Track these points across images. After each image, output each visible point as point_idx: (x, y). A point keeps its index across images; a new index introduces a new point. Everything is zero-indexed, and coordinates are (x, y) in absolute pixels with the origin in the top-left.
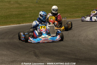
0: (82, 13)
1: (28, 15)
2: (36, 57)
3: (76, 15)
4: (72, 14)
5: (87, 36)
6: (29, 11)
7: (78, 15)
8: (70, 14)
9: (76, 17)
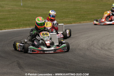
0: (73, 18)
1: (11, 19)
2: (20, 68)
3: (66, 21)
4: (62, 20)
5: (79, 45)
6: (13, 14)
7: (69, 21)
8: (60, 20)
9: (67, 23)
